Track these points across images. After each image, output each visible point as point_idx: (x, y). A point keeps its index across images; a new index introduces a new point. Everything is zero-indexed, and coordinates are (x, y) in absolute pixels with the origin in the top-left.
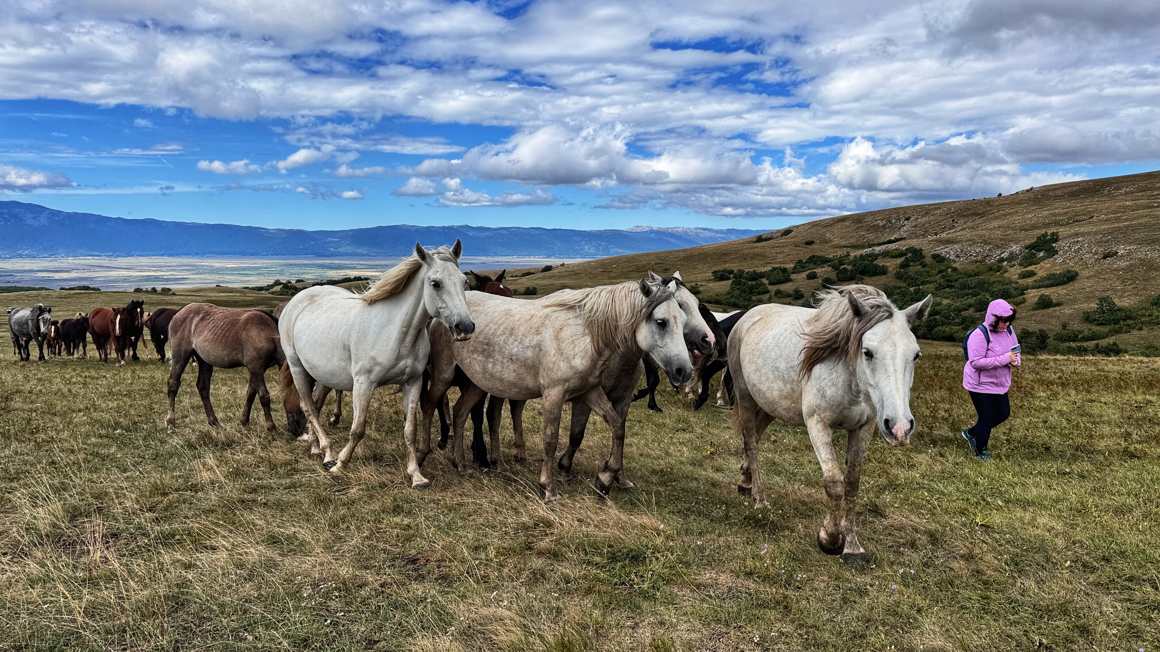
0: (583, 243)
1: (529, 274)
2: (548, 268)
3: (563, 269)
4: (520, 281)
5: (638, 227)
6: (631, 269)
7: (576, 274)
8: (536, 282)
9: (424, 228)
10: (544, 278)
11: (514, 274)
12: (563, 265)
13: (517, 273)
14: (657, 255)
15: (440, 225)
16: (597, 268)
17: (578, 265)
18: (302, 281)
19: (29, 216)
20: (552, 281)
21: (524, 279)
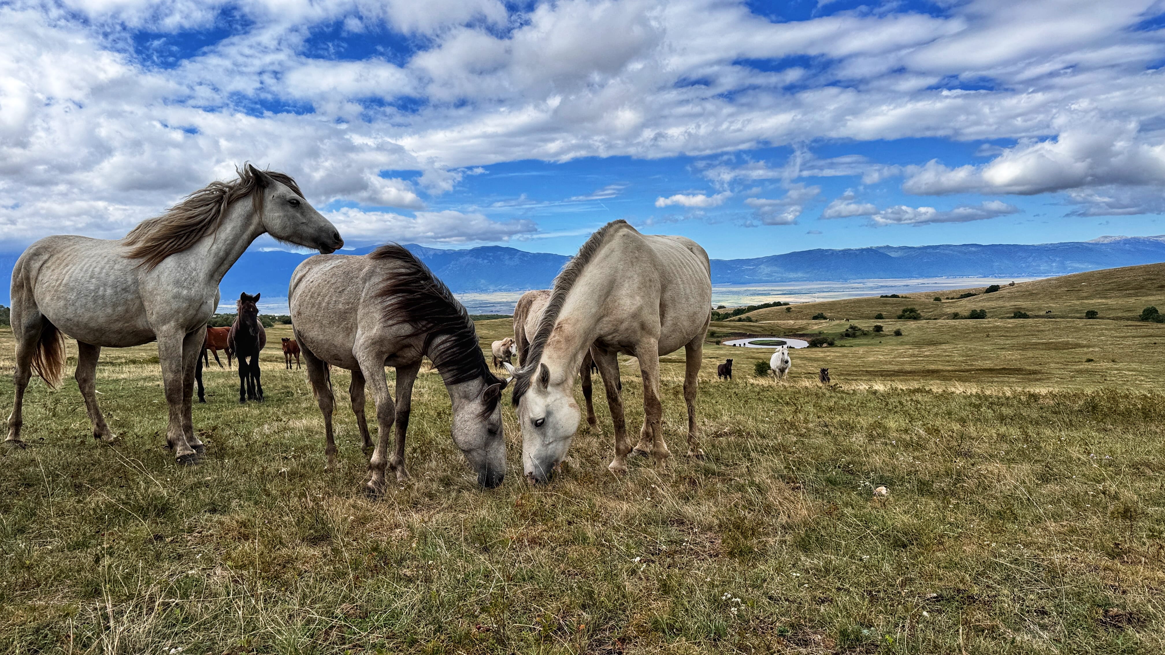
0: (1031, 259)
1: (969, 295)
2: (994, 289)
3: (1013, 289)
4: (959, 303)
5: (1106, 237)
6: (1109, 287)
7: (1031, 294)
8: (981, 304)
9: (840, 251)
10: (989, 300)
11: (950, 296)
12: (1012, 284)
13: (954, 295)
14: (1146, 270)
15: (857, 248)
16: (1060, 286)
17: (1033, 284)
18: (724, 307)
19: (507, 257)
20: (1001, 303)
21: (964, 301)
